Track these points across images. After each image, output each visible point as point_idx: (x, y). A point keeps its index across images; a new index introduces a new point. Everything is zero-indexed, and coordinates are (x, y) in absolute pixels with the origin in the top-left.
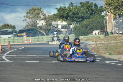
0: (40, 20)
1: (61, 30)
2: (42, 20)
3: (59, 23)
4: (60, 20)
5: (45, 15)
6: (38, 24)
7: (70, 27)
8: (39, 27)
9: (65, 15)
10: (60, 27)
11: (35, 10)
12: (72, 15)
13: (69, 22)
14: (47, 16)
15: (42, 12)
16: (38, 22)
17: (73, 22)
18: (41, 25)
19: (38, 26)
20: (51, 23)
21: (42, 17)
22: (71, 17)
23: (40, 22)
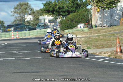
0: (28, 15)
1: (48, 24)
2: (30, 14)
3: (46, 18)
5: (32, 10)
6: (26, 18)
7: (57, 21)
8: (27, 21)
9: (51, 9)
10: (47, 21)
11: (23, 5)
12: (58, 10)
13: (55, 16)
14: (35, 10)
15: (29, 7)
16: (26, 16)
17: (59, 16)
18: (29, 19)
20: (39, 18)
21: (30, 12)
22: (57, 11)
23: (27, 17)
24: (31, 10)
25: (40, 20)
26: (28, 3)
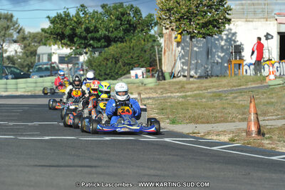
0: (10, 43)
1: (58, 66)
2: (15, 42)
3: (53, 51)
4: (55, 43)
5: (21, 31)
6: (6, 51)
7: (78, 59)
8: (9, 58)
9: (68, 31)
10: (55, 59)
12: (84, 34)
13: (77, 49)
14: (26, 33)
15: (14, 26)
16: (5, 46)
17: (85, 48)
18: (13, 53)
19: (5, 55)
20: (36, 51)
21: (15, 36)
22: (80, 37)
23: (9, 46)
24: (19, 32)
25: (39, 56)
26: (12, 16)
